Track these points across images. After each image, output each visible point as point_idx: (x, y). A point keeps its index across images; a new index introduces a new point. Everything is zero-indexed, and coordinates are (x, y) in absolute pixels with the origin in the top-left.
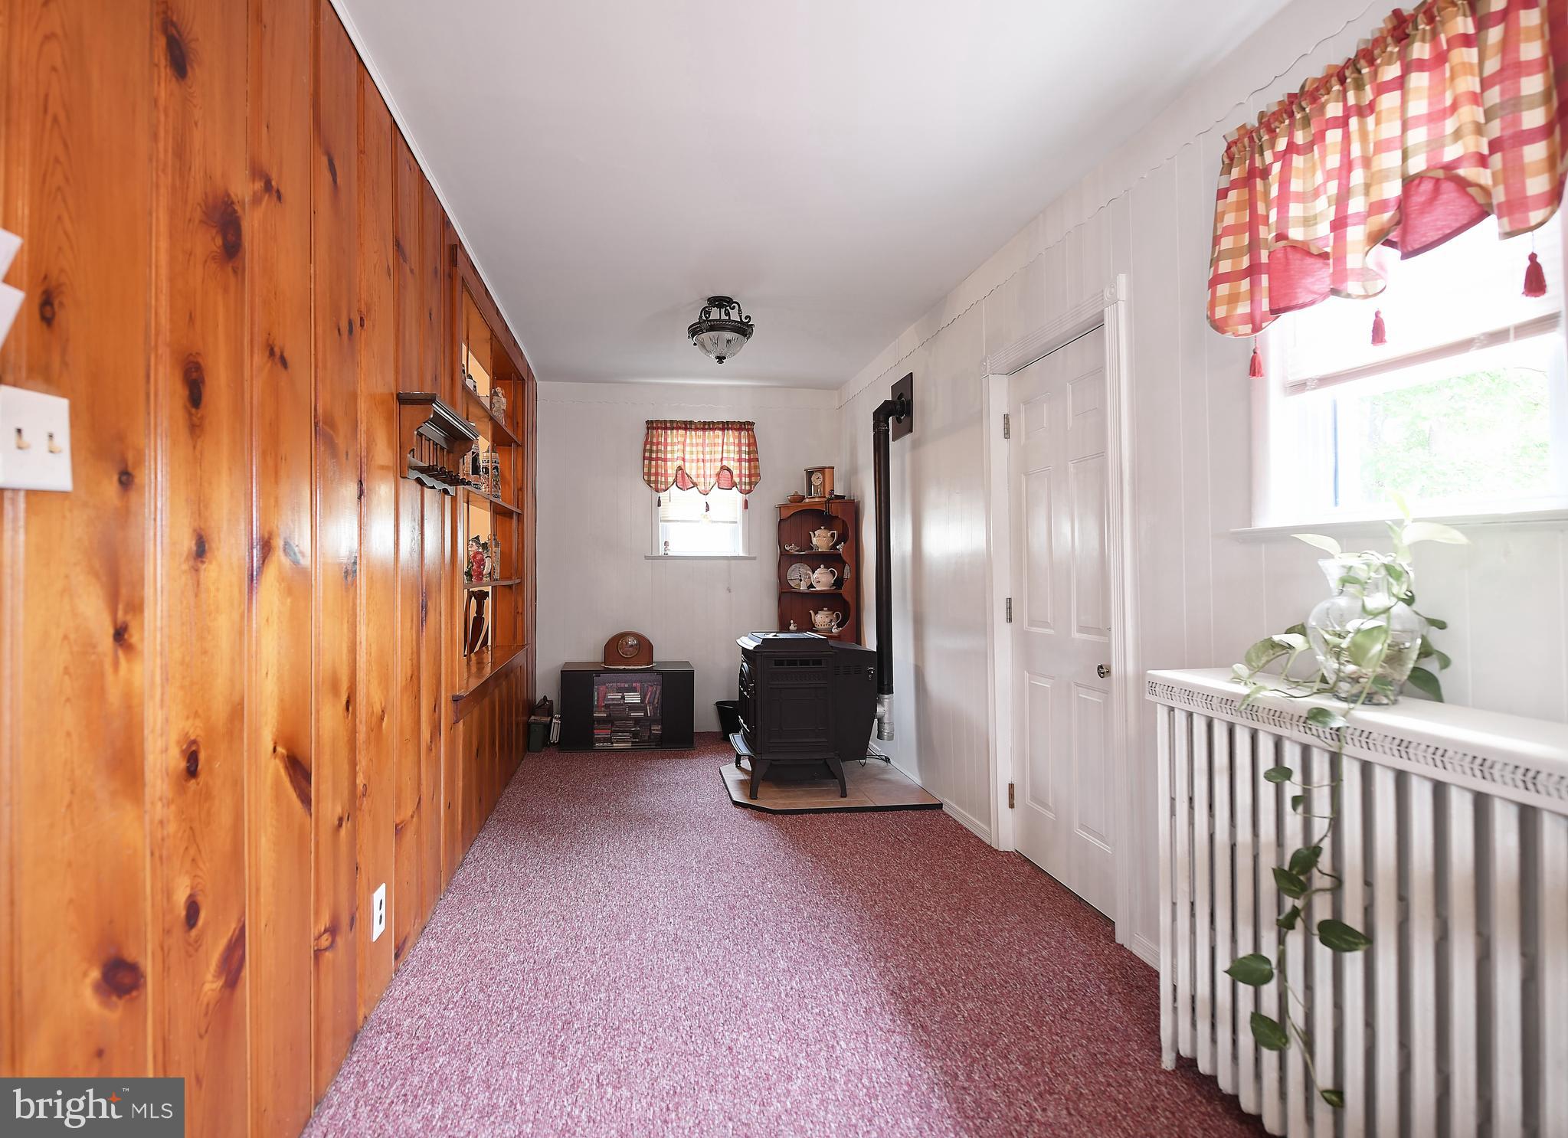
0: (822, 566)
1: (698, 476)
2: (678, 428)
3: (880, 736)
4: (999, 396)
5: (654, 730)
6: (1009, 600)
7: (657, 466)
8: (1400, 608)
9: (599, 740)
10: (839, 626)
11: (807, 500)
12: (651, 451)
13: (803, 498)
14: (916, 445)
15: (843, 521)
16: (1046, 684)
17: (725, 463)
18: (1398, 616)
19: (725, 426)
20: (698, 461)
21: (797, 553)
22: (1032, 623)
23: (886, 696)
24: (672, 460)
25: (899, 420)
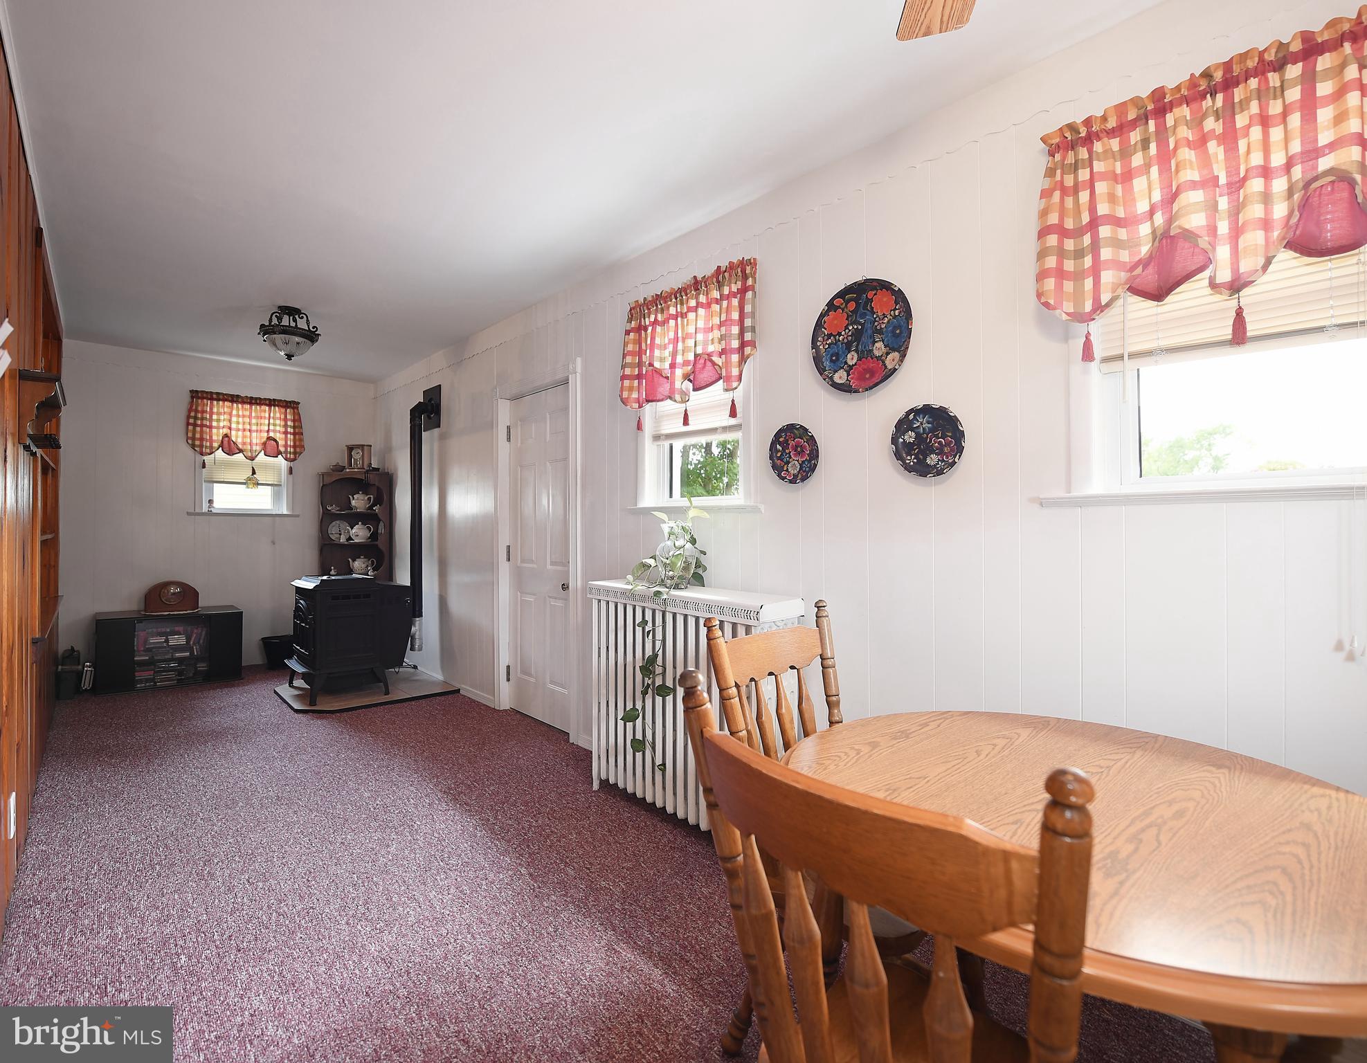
0: (360, 523)
1: (244, 444)
2: (224, 400)
3: (412, 649)
4: (504, 413)
5: (199, 667)
6: (509, 547)
7: (202, 432)
8: (689, 545)
9: (141, 681)
10: (374, 570)
11: (348, 470)
12: (196, 418)
13: (344, 468)
14: (443, 437)
15: (378, 488)
16: (530, 599)
17: (271, 434)
18: (688, 549)
19: (271, 403)
20: (244, 430)
21: (338, 512)
22: (523, 561)
23: (417, 619)
24: (218, 428)
25: (429, 418)
